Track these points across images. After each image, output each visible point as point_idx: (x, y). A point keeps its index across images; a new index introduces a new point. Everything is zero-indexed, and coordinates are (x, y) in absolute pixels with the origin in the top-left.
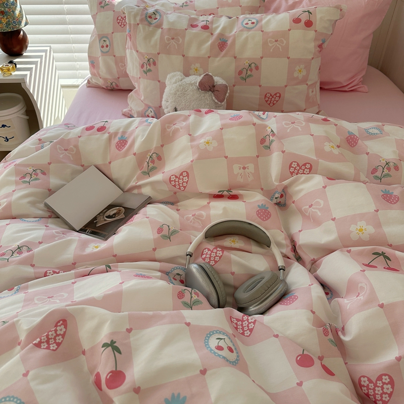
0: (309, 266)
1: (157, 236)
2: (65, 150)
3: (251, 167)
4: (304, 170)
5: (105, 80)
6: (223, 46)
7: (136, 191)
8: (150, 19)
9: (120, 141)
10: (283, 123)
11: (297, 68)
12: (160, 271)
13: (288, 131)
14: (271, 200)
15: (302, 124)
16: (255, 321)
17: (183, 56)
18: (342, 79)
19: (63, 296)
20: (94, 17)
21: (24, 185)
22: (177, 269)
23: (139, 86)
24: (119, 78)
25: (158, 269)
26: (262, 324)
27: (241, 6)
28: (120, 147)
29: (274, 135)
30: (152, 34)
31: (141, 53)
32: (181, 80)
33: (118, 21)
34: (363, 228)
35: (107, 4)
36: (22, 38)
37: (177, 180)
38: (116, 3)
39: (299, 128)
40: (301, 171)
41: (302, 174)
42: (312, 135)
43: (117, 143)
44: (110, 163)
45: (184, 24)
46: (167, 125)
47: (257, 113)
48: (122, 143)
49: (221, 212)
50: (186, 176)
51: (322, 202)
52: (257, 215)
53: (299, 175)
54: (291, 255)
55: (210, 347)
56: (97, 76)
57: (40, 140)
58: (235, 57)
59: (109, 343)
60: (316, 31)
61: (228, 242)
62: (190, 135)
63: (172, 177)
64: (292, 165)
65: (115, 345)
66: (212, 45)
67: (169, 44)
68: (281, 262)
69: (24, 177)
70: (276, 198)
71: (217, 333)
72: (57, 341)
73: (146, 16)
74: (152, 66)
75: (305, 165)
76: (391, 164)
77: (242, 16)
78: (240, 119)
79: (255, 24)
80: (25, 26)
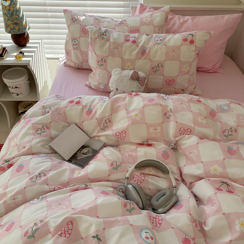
0: (188, 185)
1: (110, 168)
2: (59, 114)
3: (159, 129)
4: (187, 132)
5: (75, 63)
6: (144, 53)
7: (97, 138)
8: (103, 35)
9: (88, 111)
10: (177, 103)
11: (184, 66)
12: (112, 187)
13: (179, 108)
14: (169, 146)
15: (187, 105)
16: (162, 219)
17: (122, 58)
18: (209, 66)
19: (66, 203)
20: (69, 27)
21: (38, 136)
22: (121, 186)
23: (96, 72)
24: (83, 63)
25: (111, 186)
26: (165, 220)
27: (153, 25)
28: (88, 114)
29: (171, 112)
30: (104, 45)
31: (97, 55)
32: (120, 74)
33: (83, 31)
34: (217, 169)
35: (76, 20)
36: (26, 37)
37: (120, 135)
38: (82, 20)
39: (185, 107)
40: (185, 133)
41: (186, 134)
42: (192, 112)
43: (87, 112)
44: (83, 122)
45: (122, 40)
46: (114, 103)
47: (162, 95)
48: (89, 112)
49: (143, 154)
50: (125, 133)
51: (196, 152)
52: (162, 156)
53: (184, 135)
54: (179, 179)
55: (142, 238)
56: (70, 60)
57: (43, 107)
58: (150, 60)
59: (95, 236)
60: (196, 46)
61: (147, 171)
62: (127, 110)
63: (117, 133)
64: (181, 130)
65: (98, 237)
66: (138, 53)
67: (114, 51)
68: (174, 184)
69: (37, 131)
70: (172, 146)
71: (145, 229)
72: (69, 232)
73: (101, 34)
74: (104, 63)
75: (188, 129)
76: (233, 129)
77: (154, 35)
78: (153, 101)
79: (162, 41)
80: (28, 30)
